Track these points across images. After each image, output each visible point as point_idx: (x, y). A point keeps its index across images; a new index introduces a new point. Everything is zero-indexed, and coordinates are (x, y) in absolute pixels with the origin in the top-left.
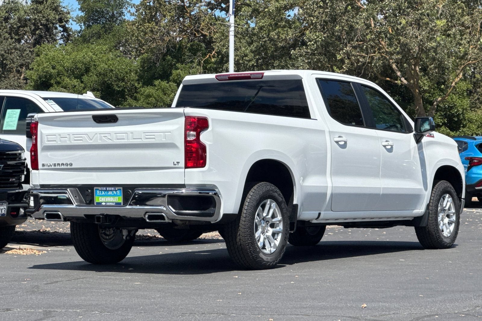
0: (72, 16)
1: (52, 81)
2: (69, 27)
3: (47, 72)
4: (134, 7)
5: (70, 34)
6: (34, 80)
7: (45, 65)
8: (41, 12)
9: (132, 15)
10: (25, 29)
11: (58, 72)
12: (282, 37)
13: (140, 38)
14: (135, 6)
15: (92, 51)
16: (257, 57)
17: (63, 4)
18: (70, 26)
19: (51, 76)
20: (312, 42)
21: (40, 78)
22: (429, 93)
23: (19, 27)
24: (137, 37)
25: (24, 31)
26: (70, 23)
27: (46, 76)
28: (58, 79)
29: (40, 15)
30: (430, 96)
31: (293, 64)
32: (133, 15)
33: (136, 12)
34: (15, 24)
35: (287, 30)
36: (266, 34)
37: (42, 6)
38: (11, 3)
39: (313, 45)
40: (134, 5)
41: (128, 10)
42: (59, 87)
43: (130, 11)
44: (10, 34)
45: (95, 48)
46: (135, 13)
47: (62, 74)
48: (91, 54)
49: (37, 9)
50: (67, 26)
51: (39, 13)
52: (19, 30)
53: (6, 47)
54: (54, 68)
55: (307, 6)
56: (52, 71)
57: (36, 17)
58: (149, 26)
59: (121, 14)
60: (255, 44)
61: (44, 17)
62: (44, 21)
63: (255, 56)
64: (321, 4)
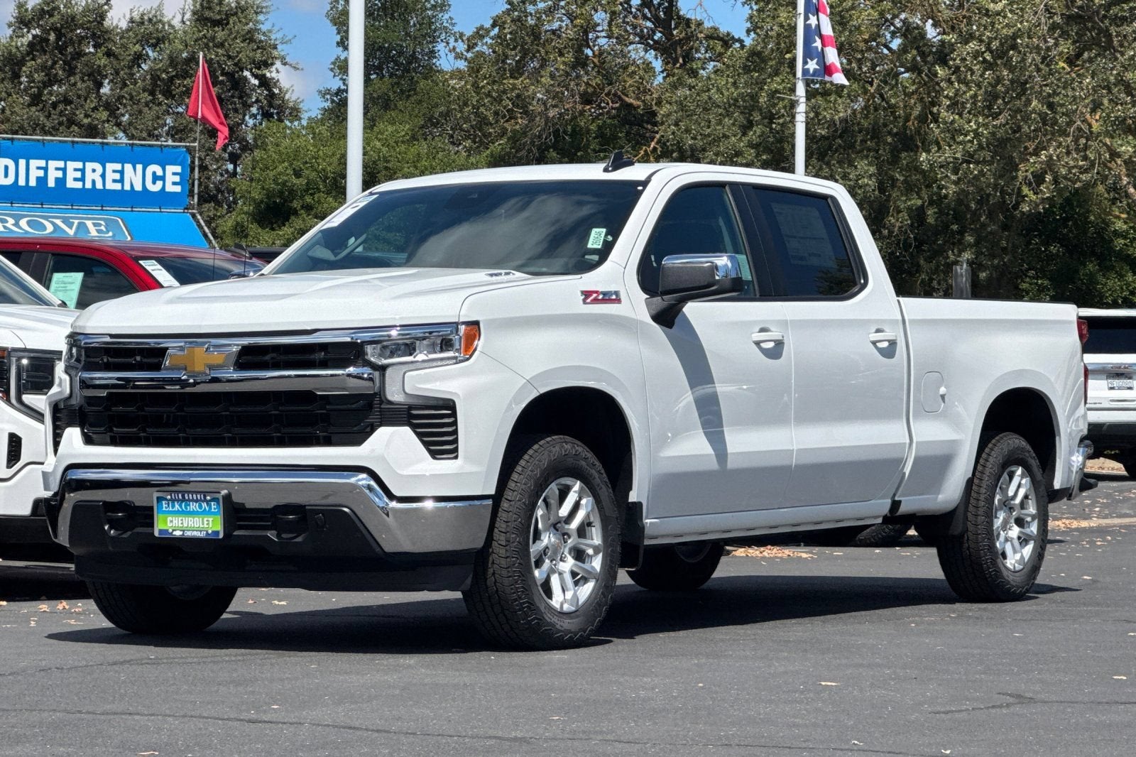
0: (282, 53)
1: (296, 204)
2: (274, 79)
3: (284, 183)
4: (463, 41)
5: (274, 93)
6: (254, 200)
7: (280, 168)
8: (222, 45)
9: (459, 56)
10: (185, 83)
11: (307, 184)
12: (825, 116)
13: (482, 109)
14: (464, 38)
15: (380, 136)
16: (764, 157)
17: (261, 26)
18: (274, 75)
19: (291, 191)
20: (969, 138)
21: (268, 197)
22: (1125, 238)
23: (171, 79)
24: (476, 107)
25: (184, 86)
26: (273, 69)
27: (281, 193)
28: (308, 199)
29: (220, 51)
30: (1125, 244)
31: (845, 173)
32: (461, 58)
33: (468, 51)
34: (164, 71)
35: (836, 100)
36: (785, 107)
37: (226, 32)
38: (146, 23)
39: (971, 142)
40: (461, 35)
41: (451, 47)
42: (310, 217)
43: (454, 48)
44: (152, 93)
45: (387, 130)
46: (465, 53)
47: (314, 189)
48: (378, 144)
49: (213, 38)
50: (268, 75)
51: (218, 47)
52: (172, 83)
53: (150, 123)
54: (298, 174)
55: (955, 60)
56: (295, 181)
57: (213, 57)
58: (514, 85)
59: (432, 54)
60: (758, 130)
61: (229, 57)
62: (229, 66)
63: (758, 155)
64: (988, 58)
